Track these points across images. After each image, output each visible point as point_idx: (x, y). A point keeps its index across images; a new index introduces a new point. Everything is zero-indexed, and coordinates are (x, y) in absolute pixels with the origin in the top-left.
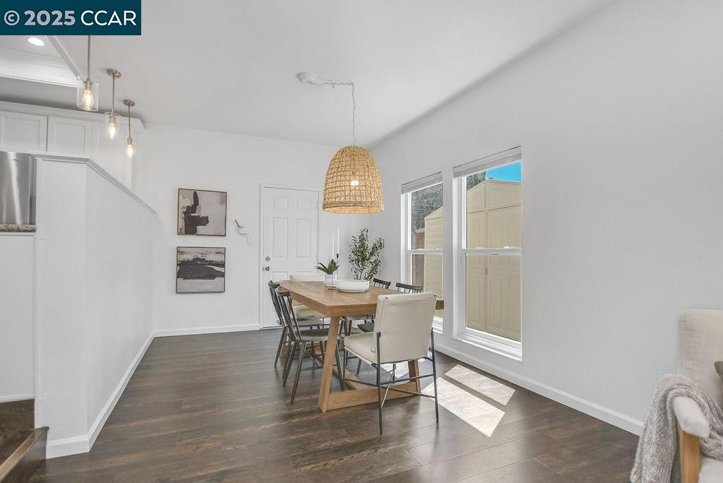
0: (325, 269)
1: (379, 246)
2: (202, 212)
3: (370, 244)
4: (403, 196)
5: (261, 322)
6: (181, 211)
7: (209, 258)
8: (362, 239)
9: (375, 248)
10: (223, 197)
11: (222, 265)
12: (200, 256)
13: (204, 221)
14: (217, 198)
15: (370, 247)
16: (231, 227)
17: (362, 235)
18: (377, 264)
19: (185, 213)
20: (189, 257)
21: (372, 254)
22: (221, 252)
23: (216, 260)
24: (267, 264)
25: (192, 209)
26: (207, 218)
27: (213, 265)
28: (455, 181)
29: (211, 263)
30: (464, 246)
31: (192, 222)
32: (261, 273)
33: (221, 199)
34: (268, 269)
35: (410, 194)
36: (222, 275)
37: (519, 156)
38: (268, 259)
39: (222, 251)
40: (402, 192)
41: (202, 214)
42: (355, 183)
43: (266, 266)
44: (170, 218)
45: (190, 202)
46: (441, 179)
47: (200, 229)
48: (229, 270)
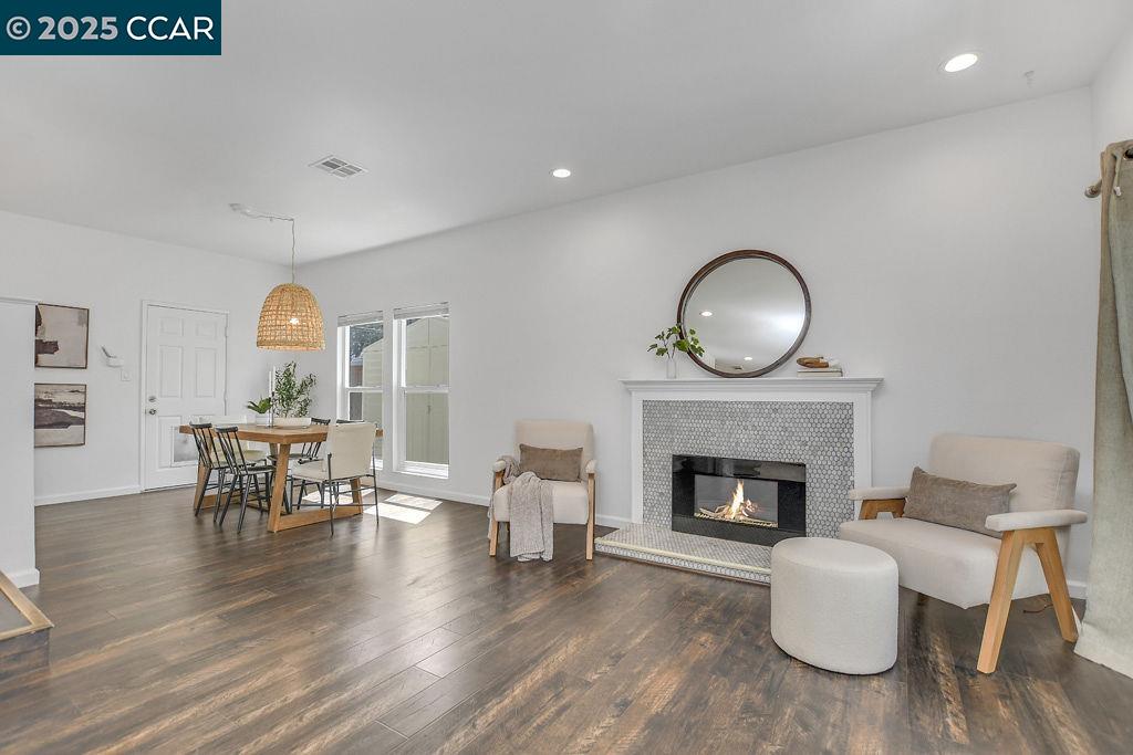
0: (255, 408)
1: (309, 382)
2: (46, 336)
3: (298, 381)
4: (340, 329)
5: (142, 482)
7: (58, 399)
8: (288, 375)
9: (304, 385)
10: (84, 316)
11: (82, 408)
12: (43, 397)
13: (53, 347)
14: (74, 317)
15: (298, 383)
16: (95, 356)
17: (288, 370)
18: (307, 403)
21: (299, 392)
23: (71, 402)
24: (151, 406)
26: (56, 343)
27: (66, 408)
28: (395, 322)
29: (61, 405)
30: (404, 384)
32: (143, 419)
33: (80, 318)
34: (153, 412)
35: (348, 328)
36: (82, 422)
37: (447, 310)
38: (152, 399)
39: (81, 389)
40: (340, 325)
41: (48, 339)
42: (294, 321)
43: (149, 409)
46: (381, 318)
48: (91, 415)
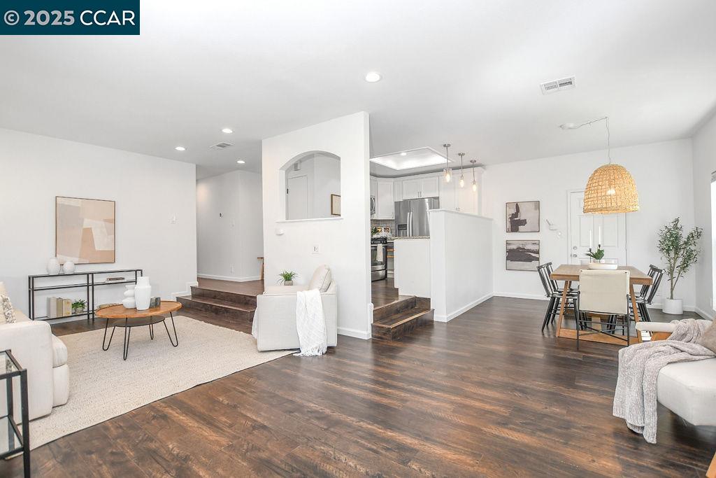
1: (696, 235)
2: (522, 217)
6: (508, 217)
7: (527, 247)
10: (537, 205)
11: (538, 252)
12: (521, 246)
13: (524, 222)
14: (532, 206)
16: (543, 225)
19: (510, 218)
20: (514, 247)
22: (537, 243)
23: (533, 249)
24: (574, 252)
25: (515, 215)
26: (525, 220)
27: (532, 252)
29: (529, 251)
31: (515, 223)
32: (570, 259)
33: (535, 206)
34: (575, 256)
36: (537, 259)
38: (575, 248)
41: (522, 218)
43: (573, 254)
44: (501, 222)
45: (513, 211)
47: (521, 228)
48: (542, 256)
